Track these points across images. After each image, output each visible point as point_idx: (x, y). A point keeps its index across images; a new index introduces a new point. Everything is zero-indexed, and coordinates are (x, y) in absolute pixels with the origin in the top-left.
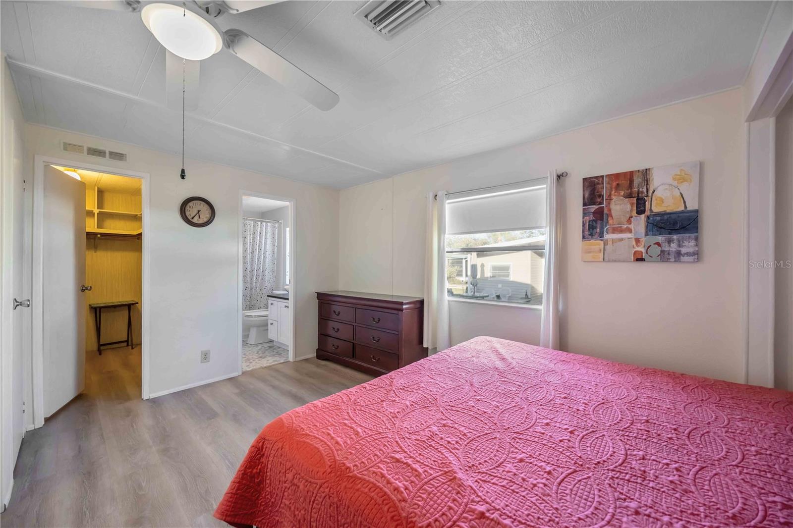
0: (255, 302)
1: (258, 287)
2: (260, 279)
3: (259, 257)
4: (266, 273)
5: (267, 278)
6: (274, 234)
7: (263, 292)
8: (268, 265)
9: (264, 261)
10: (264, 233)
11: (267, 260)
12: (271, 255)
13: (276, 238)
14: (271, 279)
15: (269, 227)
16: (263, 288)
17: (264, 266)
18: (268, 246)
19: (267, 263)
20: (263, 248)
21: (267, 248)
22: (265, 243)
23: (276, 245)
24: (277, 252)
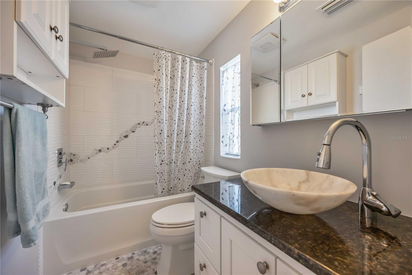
0: (176, 181)
1: (180, 160)
2: (182, 148)
3: (181, 114)
4: (192, 137)
5: (192, 147)
6: (201, 79)
7: (186, 168)
8: (194, 127)
9: (188, 120)
10: (188, 77)
11: (192, 119)
12: (198, 112)
13: (205, 86)
14: (198, 149)
15: (194, 68)
16: (187, 162)
17: (188, 127)
18: (193, 98)
19: (192, 123)
20: (186, 99)
21: (193, 100)
22: (190, 93)
23: (205, 95)
24: (206, 107)
